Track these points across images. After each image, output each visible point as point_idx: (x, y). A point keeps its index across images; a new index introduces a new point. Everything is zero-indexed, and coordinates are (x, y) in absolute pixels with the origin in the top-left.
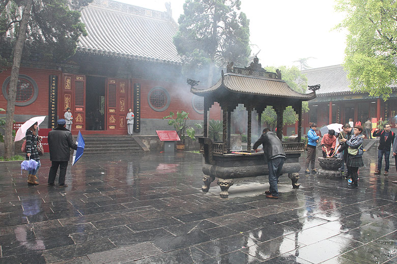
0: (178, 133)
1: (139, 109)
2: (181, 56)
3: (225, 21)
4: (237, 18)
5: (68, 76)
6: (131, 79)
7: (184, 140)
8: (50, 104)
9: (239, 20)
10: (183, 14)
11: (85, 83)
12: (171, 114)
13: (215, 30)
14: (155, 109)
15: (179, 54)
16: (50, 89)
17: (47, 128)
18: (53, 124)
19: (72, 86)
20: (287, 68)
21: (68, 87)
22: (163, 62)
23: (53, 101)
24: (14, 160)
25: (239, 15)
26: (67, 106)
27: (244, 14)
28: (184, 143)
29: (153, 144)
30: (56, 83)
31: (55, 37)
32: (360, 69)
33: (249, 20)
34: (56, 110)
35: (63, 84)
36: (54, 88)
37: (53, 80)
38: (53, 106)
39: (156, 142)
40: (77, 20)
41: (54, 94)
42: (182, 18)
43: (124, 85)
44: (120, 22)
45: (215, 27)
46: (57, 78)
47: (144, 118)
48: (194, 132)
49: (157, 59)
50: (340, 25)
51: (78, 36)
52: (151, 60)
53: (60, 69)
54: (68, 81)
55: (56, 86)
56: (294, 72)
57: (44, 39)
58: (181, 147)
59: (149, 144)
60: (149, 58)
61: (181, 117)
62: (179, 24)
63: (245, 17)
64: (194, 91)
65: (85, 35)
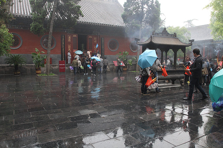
0: (123, 62)
1: (104, 50)
2: (126, 24)
3: (147, 5)
4: (154, 3)
5: (69, 35)
6: (99, 36)
7: (127, 66)
8: (62, 49)
9: (155, 4)
10: (126, 2)
11: (77, 38)
12: (120, 53)
13: (142, 10)
14: (111, 50)
15: (124, 22)
16: (61, 41)
17: (61, 60)
18: (63, 58)
19: (71, 40)
20: (180, 28)
21: (69, 40)
22: (115, 26)
23: (63, 47)
24: (51, 75)
25: (155, 2)
26: (69, 49)
27: (158, 1)
28: (127, 67)
29: (111, 68)
30: (64, 39)
31: (66, 17)
32: (218, 29)
33: (160, 4)
34: (64, 52)
35: (67, 39)
36: (63, 41)
37: (63, 37)
38: (63, 50)
39: (112, 67)
40: (79, 9)
41: (63, 44)
42: (125, 3)
43: (96, 38)
44: (92, 5)
45: (143, 8)
46: (64, 36)
47: (106, 55)
48: (132, 62)
49: (113, 25)
50: (208, 6)
51: (78, 16)
52: (110, 26)
53: (66, 31)
54: (70, 37)
55: (64, 40)
56: (184, 30)
57: (62, 18)
58: (125, 69)
59: (109, 68)
60: (109, 25)
61: (125, 54)
62: (124, 7)
63: (158, 3)
64: (138, 43)
65: (83, 16)
